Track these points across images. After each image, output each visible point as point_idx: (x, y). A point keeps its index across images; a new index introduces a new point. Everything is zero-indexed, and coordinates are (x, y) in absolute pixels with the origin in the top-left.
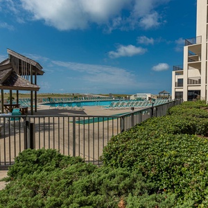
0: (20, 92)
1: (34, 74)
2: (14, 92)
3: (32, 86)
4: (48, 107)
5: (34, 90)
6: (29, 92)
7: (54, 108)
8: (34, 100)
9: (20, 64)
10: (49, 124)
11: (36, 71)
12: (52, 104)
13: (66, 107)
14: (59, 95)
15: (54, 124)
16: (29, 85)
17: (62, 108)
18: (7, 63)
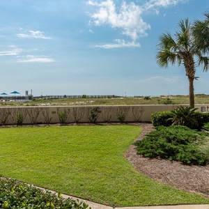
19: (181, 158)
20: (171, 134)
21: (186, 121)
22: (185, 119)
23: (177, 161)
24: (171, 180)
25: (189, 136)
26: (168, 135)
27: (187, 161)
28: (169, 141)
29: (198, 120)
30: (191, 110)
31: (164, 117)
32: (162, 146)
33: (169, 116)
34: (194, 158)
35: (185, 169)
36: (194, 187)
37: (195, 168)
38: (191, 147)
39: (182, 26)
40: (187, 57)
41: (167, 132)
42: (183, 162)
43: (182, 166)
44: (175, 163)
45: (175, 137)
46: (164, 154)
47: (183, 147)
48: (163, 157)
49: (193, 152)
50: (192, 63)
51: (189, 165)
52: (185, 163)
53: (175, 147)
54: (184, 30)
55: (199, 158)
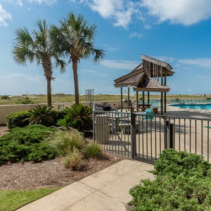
0: (151, 93)
1: (164, 75)
2: (146, 93)
3: (162, 87)
4: (177, 109)
5: (164, 91)
6: (159, 94)
7: (184, 110)
8: (164, 101)
9: (152, 67)
10: (180, 126)
11: (166, 72)
12: (182, 106)
13: (198, 109)
14: (187, 96)
15: (185, 126)
16: (160, 86)
17: (193, 110)
18: (140, 68)
19: (33, 157)
20: (24, 135)
21: (43, 120)
22: (42, 118)
23: (29, 161)
24: (18, 184)
25: (43, 133)
26: (21, 136)
27: (38, 159)
28: (22, 142)
29: (54, 118)
30: (48, 108)
31: (21, 118)
32: (14, 149)
33: (26, 117)
34: (45, 154)
35: (35, 167)
36: (41, 182)
37: (45, 164)
38: (43, 144)
39: (40, 26)
40: (45, 58)
41: (21, 133)
42: (34, 160)
43: (34, 165)
44: (27, 164)
45: (28, 138)
46: (15, 158)
47: (36, 146)
48: (13, 161)
49: (44, 149)
50: (50, 64)
51: (40, 162)
52: (36, 161)
53: (27, 147)
54: (42, 30)
55: (49, 153)
